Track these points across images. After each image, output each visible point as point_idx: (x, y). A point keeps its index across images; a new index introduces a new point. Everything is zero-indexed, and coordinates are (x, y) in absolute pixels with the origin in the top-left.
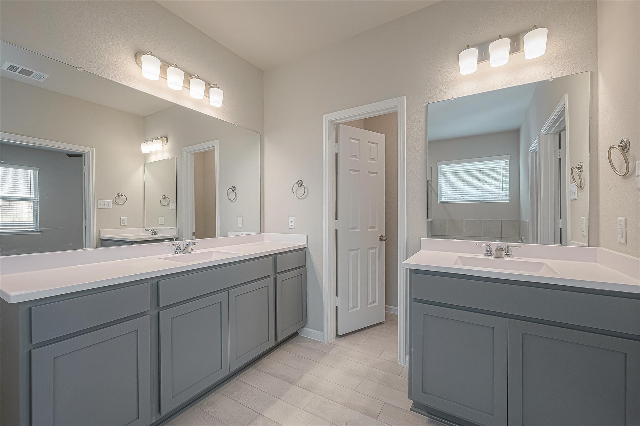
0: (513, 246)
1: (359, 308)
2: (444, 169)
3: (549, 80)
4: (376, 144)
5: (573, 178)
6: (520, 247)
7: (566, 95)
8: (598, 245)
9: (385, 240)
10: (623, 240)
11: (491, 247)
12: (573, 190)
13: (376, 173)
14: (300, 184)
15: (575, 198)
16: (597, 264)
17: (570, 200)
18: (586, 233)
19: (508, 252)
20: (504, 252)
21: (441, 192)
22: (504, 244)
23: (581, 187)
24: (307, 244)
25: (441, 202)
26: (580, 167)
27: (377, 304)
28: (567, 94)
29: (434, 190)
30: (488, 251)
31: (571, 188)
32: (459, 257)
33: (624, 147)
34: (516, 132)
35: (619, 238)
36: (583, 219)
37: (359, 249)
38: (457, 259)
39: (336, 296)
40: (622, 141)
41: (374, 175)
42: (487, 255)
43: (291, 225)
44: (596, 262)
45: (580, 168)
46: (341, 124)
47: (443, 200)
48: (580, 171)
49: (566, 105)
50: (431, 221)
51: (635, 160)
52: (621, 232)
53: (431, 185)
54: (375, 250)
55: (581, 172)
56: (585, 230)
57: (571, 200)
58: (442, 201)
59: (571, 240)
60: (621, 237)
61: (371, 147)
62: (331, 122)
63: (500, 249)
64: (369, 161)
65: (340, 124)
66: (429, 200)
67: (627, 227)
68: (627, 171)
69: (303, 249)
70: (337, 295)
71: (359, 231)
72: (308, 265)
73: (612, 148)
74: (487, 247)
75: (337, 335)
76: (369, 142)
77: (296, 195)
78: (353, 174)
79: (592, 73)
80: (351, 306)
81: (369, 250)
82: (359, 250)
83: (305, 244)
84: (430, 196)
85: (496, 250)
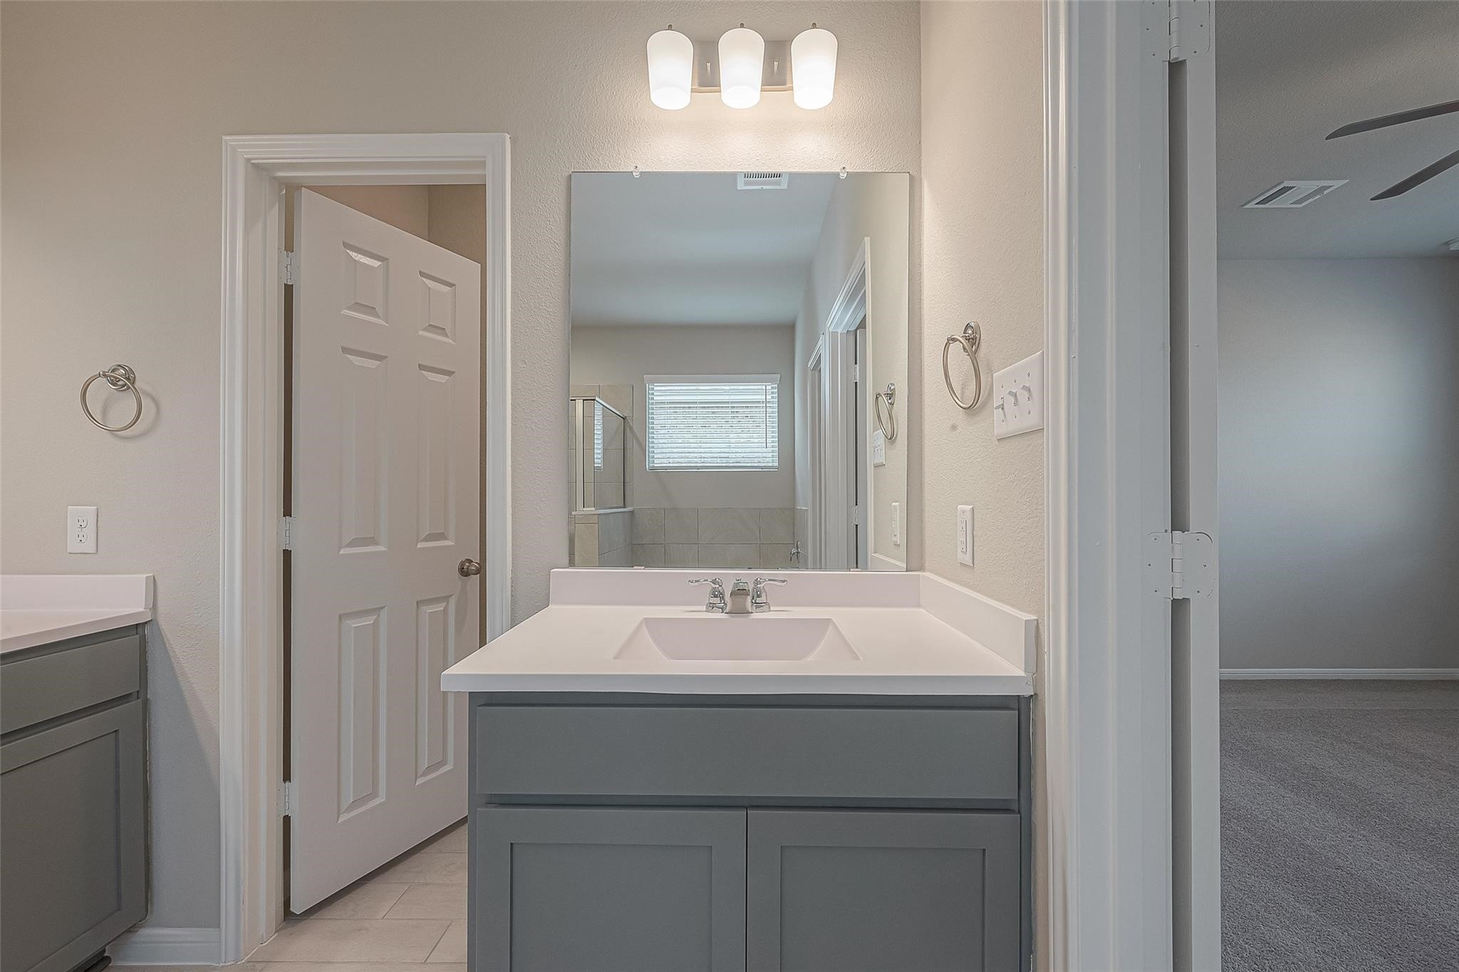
0: (769, 580)
1: (381, 799)
2: (663, 393)
3: (838, 174)
4: (451, 285)
5: (879, 417)
6: (783, 581)
7: (867, 239)
8: (921, 568)
9: (478, 572)
10: (967, 559)
11: (723, 586)
12: (879, 444)
13: (449, 373)
14: (123, 380)
15: (881, 461)
16: (922, 610)
17: (873, 466)
18: (900, 538)
19: (759, 596)
20: (749, 598)
21: (652, 445)
22: (747, 576)
23: (891, 439)
24: (155, 607)
25: (653, 469)
26: (890, 394)
27: (452, 767)
28: (869, 238)
29: (637, 439)
30: (716, 596)
31: (874, 439)
32: (647, 621)
33: (972, 340)
34: (791, 328)
35: (961, 553)
36: (895, 507)
37: (384, 607)
38: (638, 628)
39: (285, 781)
40: (968, 326)
41: (442, 379)
42: (712, 606)
43: (79, 539)
44: (919, 606)
45: (890, 396)
46: (305, 187)
47: (658, 463)
48: (890, 401)
49: (866, 263)
50: (632, 512)
51: (990, 372)
52: (965, 540)
53: (631, 428)
54: (445, 604)
55: (892, 404)
56: (898, 532)
57: (875, 467)
58: (656, 465)
59: (875, 553)
60: (964, 550)
61: (430, 288)
62: (258, 169)
63: (739, 592)
64: (421, 333)
65: (303, 188)
66: (628, 462)
67: (975, 528)
68: (977, 396)
69: (137, 630)
70: (287, 777)
71: (384, 549)
72: (157, 689)
73: (951, 342)
74: (714, 586)
75: (287, 914)
76: (422, 274)
77: (104, 426)
78: (357, 363)
79: (912, 178)
80: (349, 796)
81: (424, 608)
82: (384, 613)
83: (142, 610)
84: (628, 453)
85: (731, 595)
